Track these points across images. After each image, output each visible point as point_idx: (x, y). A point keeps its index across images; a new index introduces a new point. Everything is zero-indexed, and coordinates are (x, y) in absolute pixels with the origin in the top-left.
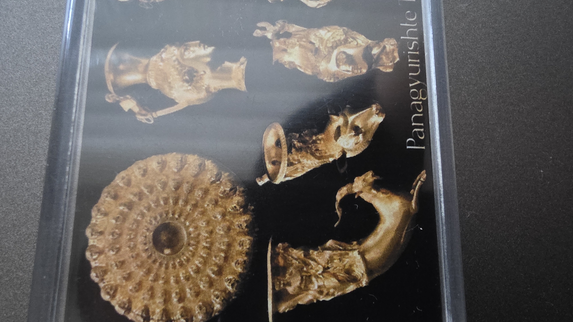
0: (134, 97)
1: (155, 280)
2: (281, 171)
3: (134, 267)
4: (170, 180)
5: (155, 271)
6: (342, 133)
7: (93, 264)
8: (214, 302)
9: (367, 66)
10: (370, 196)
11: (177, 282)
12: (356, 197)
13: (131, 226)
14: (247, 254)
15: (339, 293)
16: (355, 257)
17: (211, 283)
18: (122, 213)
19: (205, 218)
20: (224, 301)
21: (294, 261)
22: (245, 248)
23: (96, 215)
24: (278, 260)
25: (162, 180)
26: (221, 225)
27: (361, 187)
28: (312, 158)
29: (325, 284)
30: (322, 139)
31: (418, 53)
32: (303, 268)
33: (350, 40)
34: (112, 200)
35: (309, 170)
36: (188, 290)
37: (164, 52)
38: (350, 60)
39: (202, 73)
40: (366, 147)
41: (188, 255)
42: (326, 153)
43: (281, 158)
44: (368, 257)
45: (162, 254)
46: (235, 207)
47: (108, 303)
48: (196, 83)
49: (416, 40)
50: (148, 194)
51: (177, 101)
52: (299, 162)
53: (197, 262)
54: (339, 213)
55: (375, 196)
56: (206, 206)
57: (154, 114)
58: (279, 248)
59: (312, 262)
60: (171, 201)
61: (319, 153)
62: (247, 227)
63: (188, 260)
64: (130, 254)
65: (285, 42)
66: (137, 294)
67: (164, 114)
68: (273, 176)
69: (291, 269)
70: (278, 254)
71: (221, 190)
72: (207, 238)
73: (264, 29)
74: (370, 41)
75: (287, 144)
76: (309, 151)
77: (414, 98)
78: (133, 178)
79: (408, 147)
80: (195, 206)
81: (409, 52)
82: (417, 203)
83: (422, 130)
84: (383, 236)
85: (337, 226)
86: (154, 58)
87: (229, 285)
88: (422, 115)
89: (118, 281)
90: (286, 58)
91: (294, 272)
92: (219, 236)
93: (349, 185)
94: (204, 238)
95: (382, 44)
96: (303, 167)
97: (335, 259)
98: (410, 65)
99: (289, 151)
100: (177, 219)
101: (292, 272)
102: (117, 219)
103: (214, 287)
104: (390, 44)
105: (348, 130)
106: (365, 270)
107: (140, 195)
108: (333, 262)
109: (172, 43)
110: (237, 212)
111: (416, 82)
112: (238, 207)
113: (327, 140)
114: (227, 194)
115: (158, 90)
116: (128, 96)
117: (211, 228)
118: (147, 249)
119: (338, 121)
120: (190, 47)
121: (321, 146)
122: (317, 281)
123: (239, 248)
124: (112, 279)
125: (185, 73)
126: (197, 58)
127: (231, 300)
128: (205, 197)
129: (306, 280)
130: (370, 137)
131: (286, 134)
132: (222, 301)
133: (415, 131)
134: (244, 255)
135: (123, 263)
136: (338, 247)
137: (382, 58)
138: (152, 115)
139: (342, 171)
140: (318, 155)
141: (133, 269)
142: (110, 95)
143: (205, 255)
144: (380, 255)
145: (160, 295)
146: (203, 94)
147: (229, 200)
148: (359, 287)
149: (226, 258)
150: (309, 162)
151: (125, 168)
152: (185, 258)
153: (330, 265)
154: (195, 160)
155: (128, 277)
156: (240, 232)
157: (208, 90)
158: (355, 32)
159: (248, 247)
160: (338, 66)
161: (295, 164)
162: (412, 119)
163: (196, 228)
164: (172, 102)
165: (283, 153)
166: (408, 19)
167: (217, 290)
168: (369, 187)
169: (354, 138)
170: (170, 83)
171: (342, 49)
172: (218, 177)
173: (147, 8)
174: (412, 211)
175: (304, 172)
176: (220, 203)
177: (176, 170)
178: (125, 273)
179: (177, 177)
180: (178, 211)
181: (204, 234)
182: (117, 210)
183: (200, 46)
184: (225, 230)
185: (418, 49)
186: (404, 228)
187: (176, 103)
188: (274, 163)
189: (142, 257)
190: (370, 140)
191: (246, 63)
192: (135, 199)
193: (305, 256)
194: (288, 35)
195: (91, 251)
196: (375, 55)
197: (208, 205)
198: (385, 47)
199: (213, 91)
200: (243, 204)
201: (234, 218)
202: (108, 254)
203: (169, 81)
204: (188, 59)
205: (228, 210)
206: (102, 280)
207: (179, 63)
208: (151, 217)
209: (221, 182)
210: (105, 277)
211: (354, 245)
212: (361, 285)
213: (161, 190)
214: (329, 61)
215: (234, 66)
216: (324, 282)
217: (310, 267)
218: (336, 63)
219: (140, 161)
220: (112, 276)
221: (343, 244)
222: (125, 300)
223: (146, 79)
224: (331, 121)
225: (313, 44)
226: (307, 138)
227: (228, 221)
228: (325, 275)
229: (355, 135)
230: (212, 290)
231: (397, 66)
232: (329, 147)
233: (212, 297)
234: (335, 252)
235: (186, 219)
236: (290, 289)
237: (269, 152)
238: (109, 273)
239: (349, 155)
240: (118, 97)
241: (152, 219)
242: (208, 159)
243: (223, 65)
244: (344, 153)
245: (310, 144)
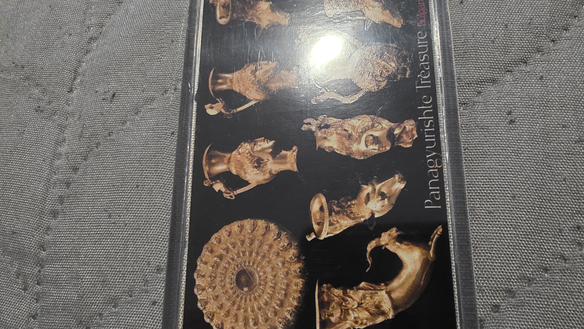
0: (222, 181)
1: (239, 309)
2: (324, 230)
3: (225, 300)
4: (246, 238)
5: (238, 303)
6: (371, 198)
7: (199, 297)
8: (278, 326)
9: (390, 144)
10: (395, 247)
11: (253, 311)
12: (383, 248)
13: (221, 271)
14: (301, 292)
15: (371, 323)
16: (383, 296)
17: (276, 313)
18: (216, 262)
19: (271, 265)
20: (285, 326)
21: (335, 298)
22: (299, 287)
23: (200, 264)
24: (323, 296)
25: (241, 239)
26: (282, 271)
27: (387, 240)
28: (348, 219)
29: (361, 315)
30: (355, 204)
31: (433, 129)
32: (342, 303)
33: (376, 125)
34: (209, 253)
35: (345, 228)
36: (260, 317)
37: (240, 147)
38: (376, 140)
39: (267, 160)
40: (391, 208)
41: (259, 292)
42: (358, 214)
43: (324, 220)
44: (394, 295)
45: (242, 291)
46: (291, 257)
47: (209, 324)
48: (263, 168)
49: (432, 119)
50: (232, 249)
51: (250, 182)
52: (338, 222)
53: (266, 297)
54: (370, 262)
55: (399, 247)
56: (271, 256)
57: (235, 192)
58: (324, 288)
59: (349, 299)
60: (247, 253)
61: (353, 215)
62: (300, 272)
63: (260, 296)
64: (222, 291)
65: (325, 132)
66: (226, 319)
67: (241, 192)
68: (318, 234)
69: (334, 304)
70: (324, 292)
71: (281, 245)
72: (272, 280)
73: (310, 124)
74: (393, 124)
75: (328, 209)
76: (345, 214)
77: (430, 167)
78: (222, 238)
79: (426, 207)
80: (264, 257)
81: (426, 130)
82: (434, 252)
83: (438, 192)
84: (405, 280)
85: (368, 271)
86: (234, 153)
87: (288, 315)
88: (438, 180)
89: (215, 309)
90: (327, 144)
91: (335, 306)
92: (281, 279)
93: (377, 239)
94: (270, 280)
95: (403, 126)
96: (341, 226)
97: (367, 297)
98: (426, 140)
99: (330, 214)
100: (251, 266)
101: (334, 306)
102: (213, 266)
103: (278, 316)
104: (410, 125)
105: (376, 195)
106: (391, 305)
107: (227, 250)
108: (366, 299)
109: (246, 141)
110: (292, 261)
111: (432, 153)
112: (293, 258)
113: (359, 204)
114: (286, 248)
115: (237, 175)
116: (218, 181)
117: (275, 272)
118: (233, 288)
119: (368, 189)
120: (258, 142)
121: (354, 209)
122: (353, 313)
123: (295, 288)
124: (211, 308)
125: (255, 161)
126: (263, 150)
127: (290, 325)
128: (270, 250)
129: (345, 312)
130: (393, 201)
131: (327, 201)
132: (284, 326)
133: (432, 194)
134: (298, 293)
135: (217, 297)
136: (370, 287)
137: (402, 137)
138: (233, 193)
139: (371, 228)
140: (352, 216)
141: (224, 302)
142: (207, 181)
143: (271, 293)
144: (403, 294)
145: (241, 320)
146: (267, 176)
147: (288, 251)
148: (387, 319)
149: (286, 295)
150: (346, 222)
151: (217, 231)
152: (257, 294)
153: (363, 302)
154: (263, 223)
155: (221, 307)
156: (295, 276)
157: (270, 172)
158: (380, 118)
159: (301, 286)
160: (367, 146)
161: (335, 224)
162: (429, 184)
163: (265, 273)
164: (247, 183)
165: (325, 215)
166: (425, 102)
167: (280, 317)
168: (394, 240)
169: (381, 202)
170: (245, 169)
171: (370, 133)
172: (279, 235)
173: (229, 117)
174: (430, 259)
175: (342, 230)
176: (280, 254)
177: (250, 232)
178: (218, 304)
179: (251, 236)
180: (252, 260)
181: (270, 277)
182: (213, 260)
183: (264, 141)
184: (285, 274)
185: (433, 126)
186: (424, 273)
187: (250, 184)
188: (318, 224)
189: (229, 293)
190: (394, 203)
191: (297, 150)
192: (224, 253)
193: (343, 294)
194: (327, 126)
195: (197, 289)
196: (397, 134)
197: (273, 257)
198: (405, 128)
199: (274, 173)
200: (297, 255)
201: (291, 266)
202: (208, 291)
203: (244, 168)
204: (257, 151)
205: (286, 260)
206: (205, 308)
207: (251, 155)
208: (234, 265)
209: (281, 239)
210: (206, 306)
211: (382, 287)
212: (388, 318)
213: (241, 246)
214: (359, 143)
215: (288, 153)
216: (358, 315)
217: (347, 302)
218: (366, 144)
219: (227, 226)
220: (211, 305)
221: (373, 285)
222: (219, 323)
223: (229, 168)
224: (362, 190)
225: (347, 131)
226: (344, 204)
227: (287, 267)
228: (359, 308)
229: (382, 200)
230: (277, 318)
231: (415, 142)
232: (361, 210)
233: (277, 322)
234: (367, 292)
235: (257, 266)
236: (333, 319)
237: (315, 215)
238: (209, 304)
239: (376, 216)
240: (212, 182)
241: (235, 267)
242: (272, 223)
243: (281, 153)
244: (373, 214)
245: (346, 208)
